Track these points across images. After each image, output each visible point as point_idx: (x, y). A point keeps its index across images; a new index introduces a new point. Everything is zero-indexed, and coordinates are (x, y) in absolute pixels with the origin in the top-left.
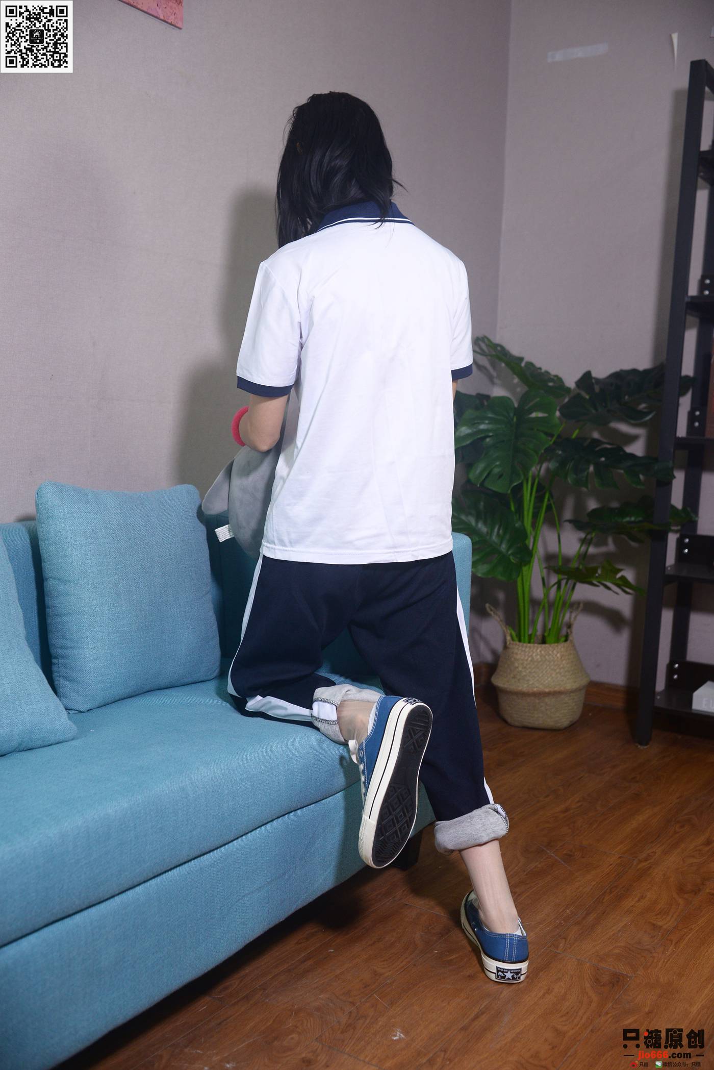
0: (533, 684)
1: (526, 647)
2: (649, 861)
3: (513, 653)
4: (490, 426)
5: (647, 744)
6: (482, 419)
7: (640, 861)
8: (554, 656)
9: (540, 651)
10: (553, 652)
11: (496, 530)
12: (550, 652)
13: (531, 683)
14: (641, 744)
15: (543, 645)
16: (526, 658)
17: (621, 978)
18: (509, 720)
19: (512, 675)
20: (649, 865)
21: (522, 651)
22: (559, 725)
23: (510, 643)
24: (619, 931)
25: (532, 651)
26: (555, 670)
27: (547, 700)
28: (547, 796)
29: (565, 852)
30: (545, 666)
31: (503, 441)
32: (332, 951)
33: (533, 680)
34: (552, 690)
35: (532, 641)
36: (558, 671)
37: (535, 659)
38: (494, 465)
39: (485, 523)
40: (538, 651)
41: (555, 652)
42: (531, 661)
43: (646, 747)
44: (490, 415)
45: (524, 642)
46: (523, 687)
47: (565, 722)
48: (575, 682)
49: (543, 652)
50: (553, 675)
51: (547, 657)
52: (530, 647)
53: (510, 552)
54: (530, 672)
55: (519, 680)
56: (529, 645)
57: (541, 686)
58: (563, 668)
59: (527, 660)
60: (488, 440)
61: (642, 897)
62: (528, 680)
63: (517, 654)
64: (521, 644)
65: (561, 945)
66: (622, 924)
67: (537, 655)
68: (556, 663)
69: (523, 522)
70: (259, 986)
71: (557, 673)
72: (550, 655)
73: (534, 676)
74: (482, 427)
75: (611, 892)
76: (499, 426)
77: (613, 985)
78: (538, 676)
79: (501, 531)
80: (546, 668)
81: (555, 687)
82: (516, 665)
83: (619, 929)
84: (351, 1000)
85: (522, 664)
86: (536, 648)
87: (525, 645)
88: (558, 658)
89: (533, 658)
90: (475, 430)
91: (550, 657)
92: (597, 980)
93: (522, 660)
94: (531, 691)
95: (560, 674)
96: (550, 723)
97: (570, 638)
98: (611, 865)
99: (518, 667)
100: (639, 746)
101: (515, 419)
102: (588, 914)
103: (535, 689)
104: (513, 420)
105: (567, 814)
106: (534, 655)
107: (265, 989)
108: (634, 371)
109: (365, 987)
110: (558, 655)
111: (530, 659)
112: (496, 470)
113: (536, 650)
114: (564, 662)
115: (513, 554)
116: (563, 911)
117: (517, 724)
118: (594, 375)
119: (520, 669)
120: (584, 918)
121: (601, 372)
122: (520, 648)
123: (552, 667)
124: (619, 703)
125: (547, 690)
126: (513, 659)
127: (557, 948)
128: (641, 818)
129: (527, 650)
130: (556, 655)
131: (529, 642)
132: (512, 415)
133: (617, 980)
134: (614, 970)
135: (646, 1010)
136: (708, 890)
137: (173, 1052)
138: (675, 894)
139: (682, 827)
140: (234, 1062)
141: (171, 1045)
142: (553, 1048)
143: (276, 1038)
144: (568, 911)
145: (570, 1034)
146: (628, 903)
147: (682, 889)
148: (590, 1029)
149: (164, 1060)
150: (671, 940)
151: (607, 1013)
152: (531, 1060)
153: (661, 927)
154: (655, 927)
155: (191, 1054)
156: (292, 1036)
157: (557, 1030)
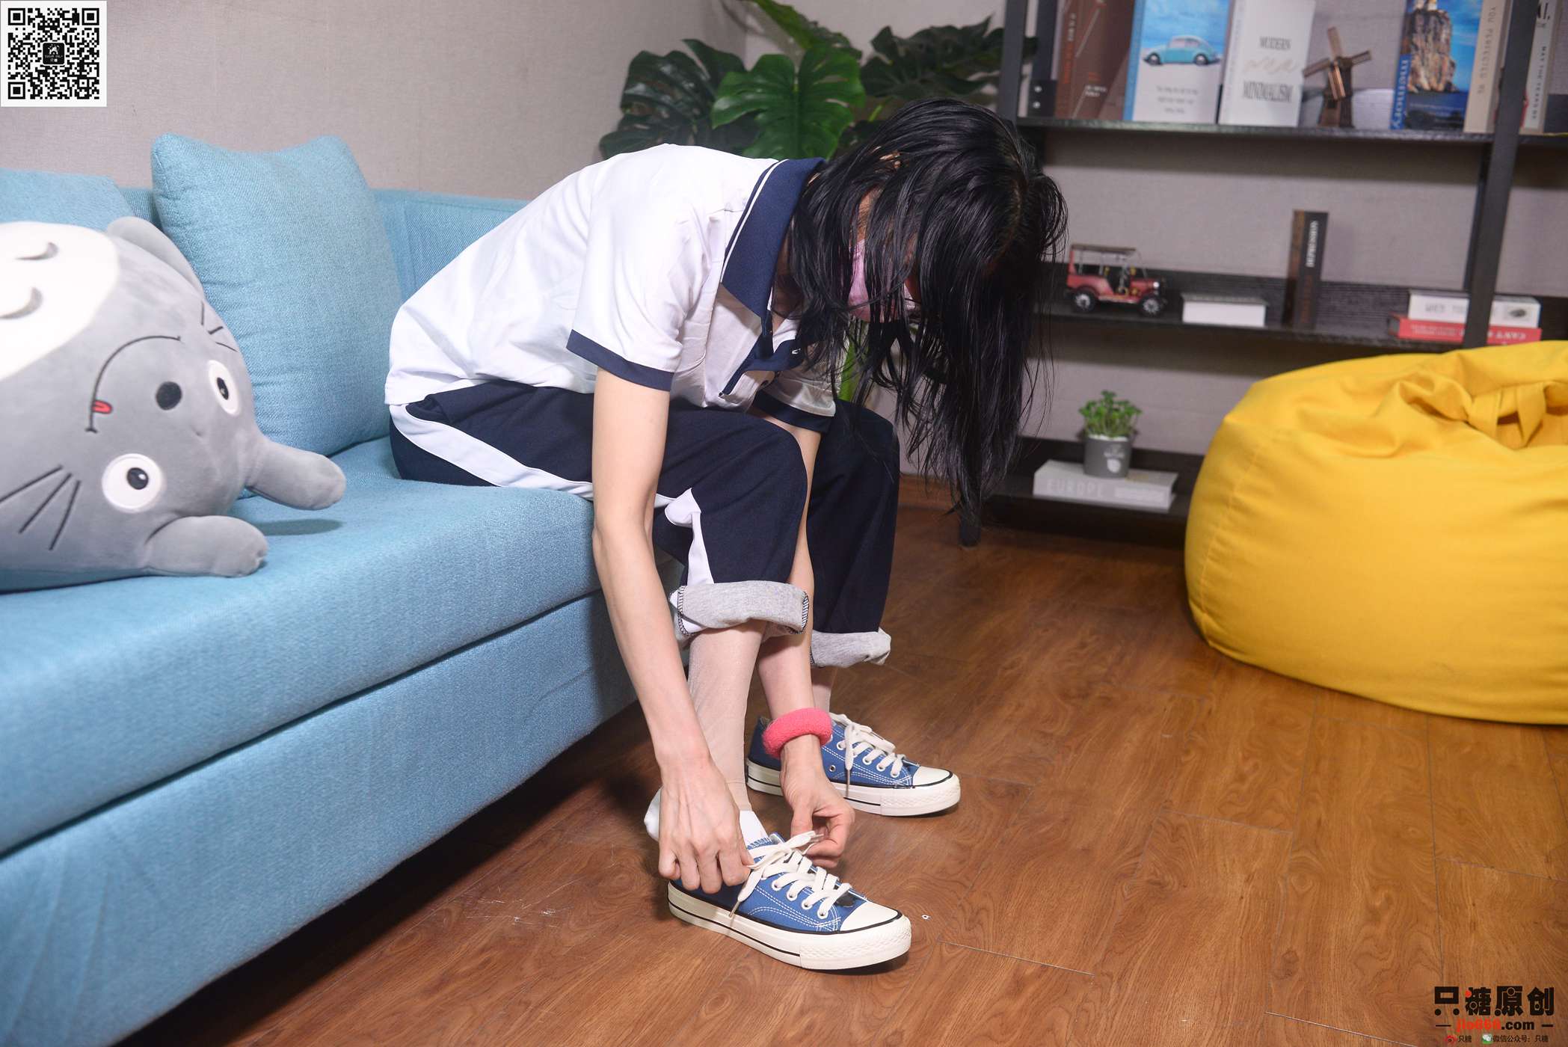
2: (1016, 668)
5: (973, 548)
6: (749, 87)
7: (1006, 669)
14: (966, 544)
17: (1020, 789)
20: (1017, 673)
24: (1003, 741)
31: (783, 118)
44: (761, 81)
60: (760, 117)
61: (1019, 706)
66: (1003, 734)
74: (750, 97)
76: (775, 97)
77: (1013, 795)
83: (1000, 740)
90: (739, 101)
92: (992, 793)
100: (966, 549)
101: (796, 89)
104: (793, 88)
107: (563, 831)
108: (949, 29)
118: (895, 32)
120: (953, 732)
121: (904, 29)
128: (990, 625)
132: (791, 81)
133: (1015, 792)
134: (1008, 781)
135: (1062, 817)
136: (1097, 694)
137: (463, 905)
138: (1059, 700)
139: (1047, 630)
140: (552, 908)
141: (457, 898)
142: (961, 863)
143: (599, 880)
144: (932, 725)
145: (977, 846)
146: (1005, 712)
147: (1065, 695)
148: (999, 841)
149: (454, 915)
150: (1069, 747)
151: (1014, 824)
152: (938, 876)
153: (1052, 735)
154: (1045, 735)
155: (489, 905)
156: (621, 876)
157: (959, 845)
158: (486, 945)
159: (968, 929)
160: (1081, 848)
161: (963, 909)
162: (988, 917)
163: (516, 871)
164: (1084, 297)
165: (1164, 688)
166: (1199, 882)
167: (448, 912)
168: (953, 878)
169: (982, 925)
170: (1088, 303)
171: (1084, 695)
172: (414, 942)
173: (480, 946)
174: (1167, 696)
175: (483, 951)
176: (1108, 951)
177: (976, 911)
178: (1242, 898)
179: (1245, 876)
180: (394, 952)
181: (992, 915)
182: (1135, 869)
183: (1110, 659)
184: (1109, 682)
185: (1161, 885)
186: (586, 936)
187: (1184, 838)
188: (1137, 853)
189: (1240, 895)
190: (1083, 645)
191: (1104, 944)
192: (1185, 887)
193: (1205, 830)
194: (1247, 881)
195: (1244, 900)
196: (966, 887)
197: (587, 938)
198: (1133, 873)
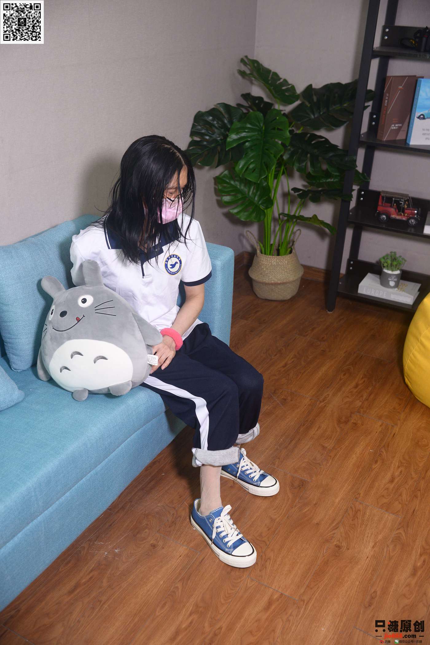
0: (271, 278)
1: (268, 258)
2: (325, 402)
3: (260, 260)
4: (249, 134)
5: (332, 311)
6: (243, 129)
7: (321, 402)
8: (284, 262)
9: (276, 260)
10: (283, 260)
11: (252, 190)
12: (282, 261)
13: (270, 278)
14: (329, 311)
15: (278, 257)
16: (268, 264)
17: (304, 483)
18: (258, 296)
19: (260, 273)
20: (325, 405)
21: (266, 260)
22: (285, 299)
23: (259, 255)
25: (272, 260)
26: (284, 270)
27: (279, 286)
28: (275, 355)
29: (283, 397)
30: (278, 268)
31: (256, 144)
32: (164, 474)
33: (272, 276)
34: (282, 282)
35: (271, 254)
36: (286, 270)
37: (273, 264)
38: (250, 162)
39: (245, 186)
40: (275, 259)
41: (284, 260)
42: (271, 265)
43: (331, 313)
44: (249, 126)
45: (267, 255)
46: (266, 280)
47: (288, 297)
48: (295, 276)
49: (277, 260)
50: (283, 273)
51: (279, 263)
52: (270, 258)
53: (260, 203)
54: (270, 272)
55: (264, 276)
56: (270, 256)
57: (275, 280)
58: (289, 269)
59: (268, 265)
60: (247, 144)
61: (319, 427)
62: (269, 276)
63: (263, 261)
64: (265, 255)
65: (277, 463)
66: (307, 447)
67: (274, 262)
68: (285, 266)
69: (268, 183)
70: (129, 500)
71: (285, 272)
72: (282, 262)
73: (272, 274)
74: (243, 134)
75: (304, 425)
76: (253, 134)
77: (300, 487)
78: (274, 274)
79: (254, 191)
80: (279, 269)
81: (284, 280)
82: (263, 267)
83: (306, 450)
84: (173, 506)
85: (266, 267)
86: (274, 258)
87: (267, 256)
88: (286, 263)
89: (272, 264)
90: (239, 136)
91: (282, 263)
92: (293, 485)
93: (266, 265)
94: (270, 283)
95: (287, 272)
96: (280, 298)
97: (293, 251)
98: (305, 405)
99: (263, 269)
100: (328, 312)
101: (264, 128)
102: (291, 441)
103: (273, 282)
104: (262, 128)
105: (285, 368)
106: (273, 262)
107: (131, 502)
108: (339, 85)
109: (180, 497)
110: (286, 262)
111: (270, 264)
112: (251, 166)
113: (274, 260)
114: (289, 265)
115: (261, 204)
116: (279, 439)
117: (262, 298)
118: (314, 87)
119: (265, 269)
120: (290, 443)
121: (318, 84)
122: (265, 258)
123: (282, 269)
124: (321, 278)
125: (279, 282)
126: (260, 264)
127: (274, 464)
128: (324, 369)
129: (269, 259)
130: (285, 262)
131: (270, 255)
132: (262, 125)
133: (302, 484)
134: (301, 478)
135: (314, 503)
136: (352, 421)
137: (89, 544)
138: (336, 425)
139: (344, 375)
140: (119, 548)
141: (89, 540)
142: (269, 530)
143: (138, 533)
144: (281, 440)
145: (277, 520)
146: (312, 432)
147: (339, 422)
148: (287, 517)
149: (86, 549)
150: (331, 456)
151: (296, 506)
152: (258, 538)
153: (326, 448)
154: (324, 448)
155: (98, 545)
156: (145, 531)
157: (271, 518)
158: (93, 568)
159: (260, 571)
160: (316, 523)
161: (262, 559)
162: (269, 564)
163: (111, 525)
164: (384, 216)
165: (380, 418)
166: (354, 547)
167: (84, 548)
168: (263, 539)
169: (266, 568)
170: (385, 219)
171: (346, 422)
172: (70, 565)
173: (91, 568)
174: (380, 423)
175: (92, 571)
176: (308, 586)
177: (266, 560)
178: (368, 557)
179: (373, 544)
180: (63, 569)
181: (271, 562)
182: (332, 537)
183: (365, 396)
184: (359, 412)
185: (339, 547)
186: (127, 565)
187: (357, 518)
188: (336, 528)
189: (367, 556)
190: (356, 386)
191: (307, 583)
192: (348, 549)
193: (368, 514)
194: (373, 547)
195: (368, 559)
196: (267, 545)
197: (127, 566)
198: (332, 539)
